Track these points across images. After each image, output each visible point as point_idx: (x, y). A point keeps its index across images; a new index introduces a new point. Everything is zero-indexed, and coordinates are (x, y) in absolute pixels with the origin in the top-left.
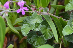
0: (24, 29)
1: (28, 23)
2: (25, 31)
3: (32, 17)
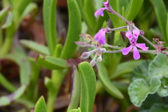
0: (136, 89)
1: (144, 75)
2: (136, 95)
3: (154, 64)
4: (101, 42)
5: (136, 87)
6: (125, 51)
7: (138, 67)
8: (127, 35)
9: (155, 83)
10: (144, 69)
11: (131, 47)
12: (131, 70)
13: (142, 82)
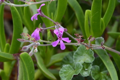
0: (65, 73)
1: (71, 62)
2: (65, 77)
3: (77, 53)
4: (37, 39)
5: (65, 71)
6: (54, 44)
7: (66, 57)
8: (55, 32)
9: (78, 67)
10: (70, 58)
11: (58, 40)
12: (61, 59)
13: (69, 67)
